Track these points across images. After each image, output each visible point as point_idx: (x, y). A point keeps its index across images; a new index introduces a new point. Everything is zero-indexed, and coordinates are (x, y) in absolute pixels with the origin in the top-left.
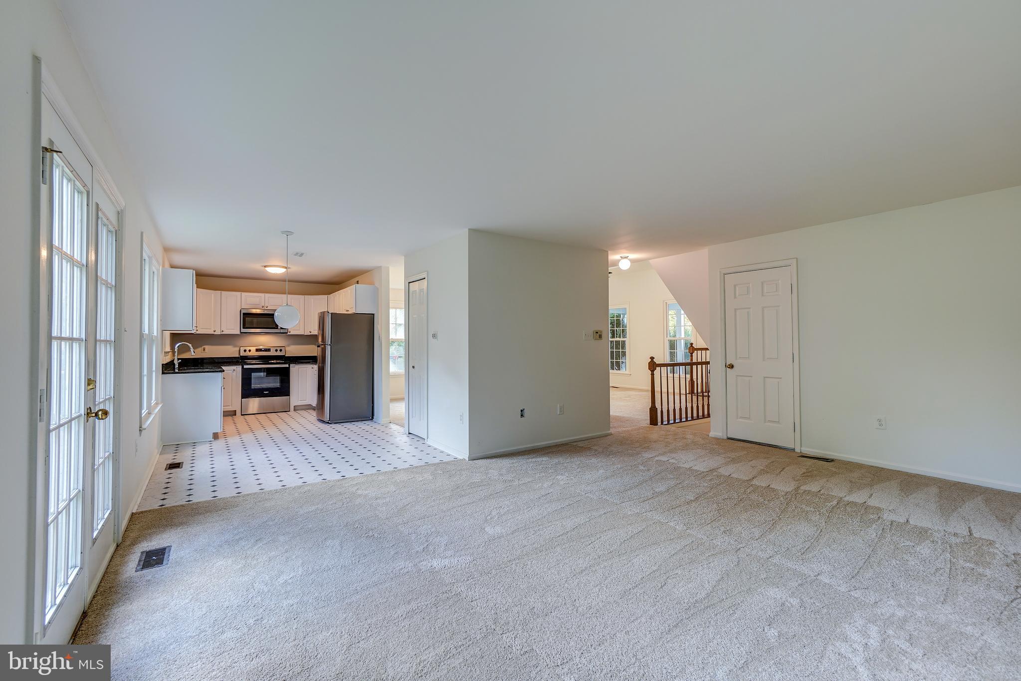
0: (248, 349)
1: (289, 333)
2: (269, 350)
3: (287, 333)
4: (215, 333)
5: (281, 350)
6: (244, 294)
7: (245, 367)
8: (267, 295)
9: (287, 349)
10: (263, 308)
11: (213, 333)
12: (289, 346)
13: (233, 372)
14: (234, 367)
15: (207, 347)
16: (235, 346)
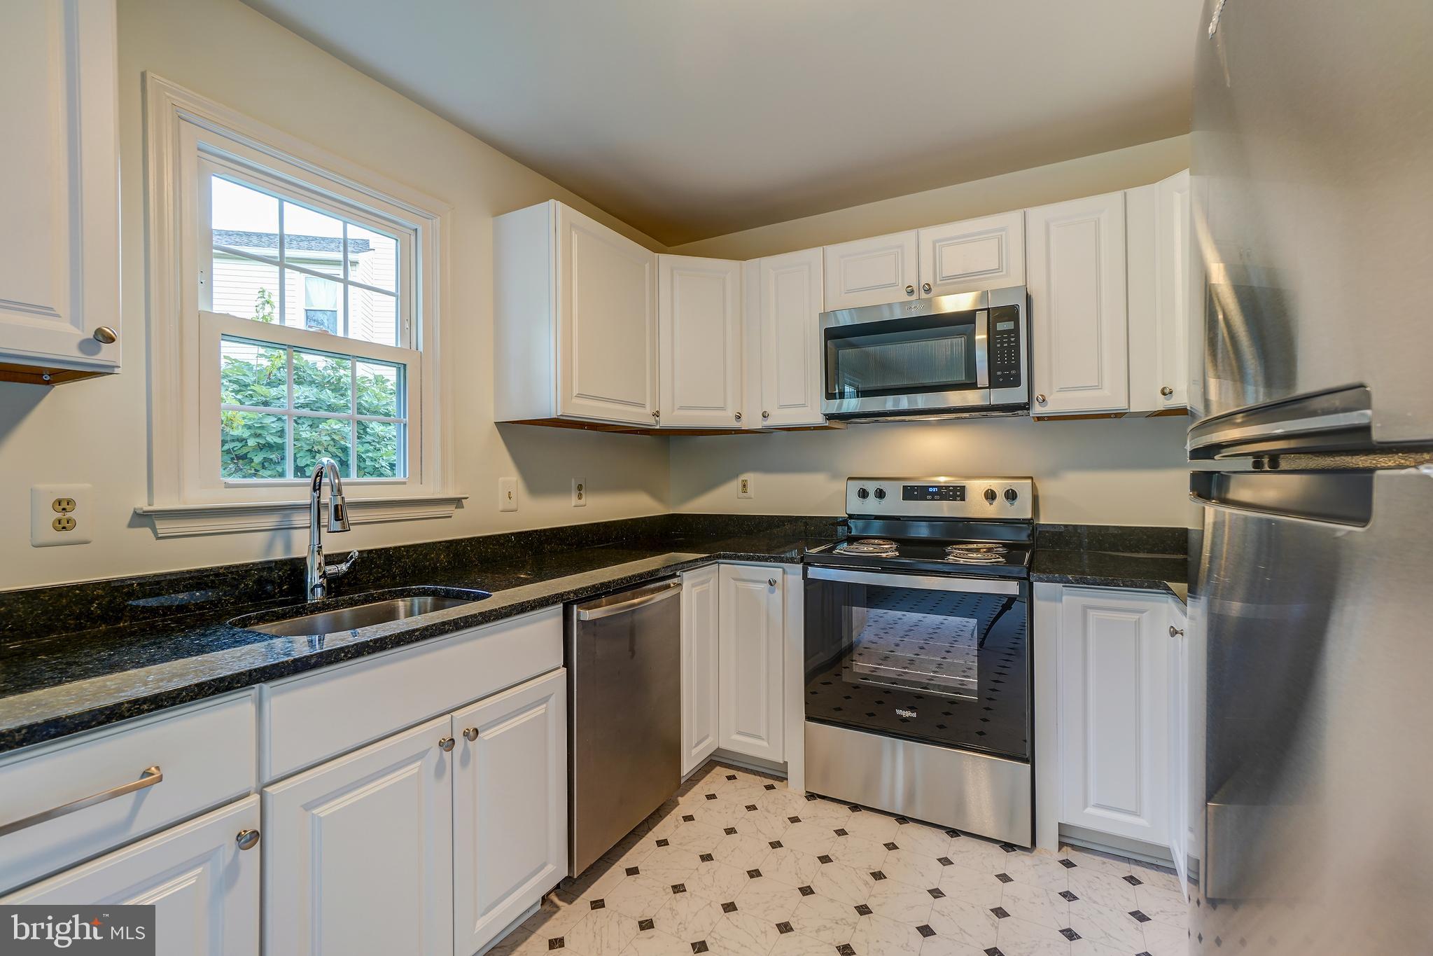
0: (871, 487)
1: (1037, 409)
2: (957, 493)
3: (1025, 407)
4: (745, 424)
5: (1011, 495)
6: (832, 250)
7: (816, 573)
8: (929, 234)
9: (1048, 488)
10: (914, 297)
11: (734, 424)
12: (1053, 473)
13: (772, 592)
14: (773, 571)
15: (751, 477)
16: (835, 476)
